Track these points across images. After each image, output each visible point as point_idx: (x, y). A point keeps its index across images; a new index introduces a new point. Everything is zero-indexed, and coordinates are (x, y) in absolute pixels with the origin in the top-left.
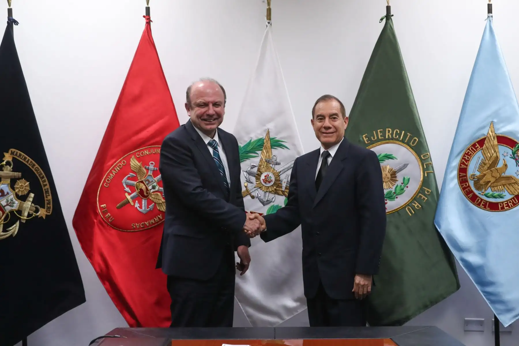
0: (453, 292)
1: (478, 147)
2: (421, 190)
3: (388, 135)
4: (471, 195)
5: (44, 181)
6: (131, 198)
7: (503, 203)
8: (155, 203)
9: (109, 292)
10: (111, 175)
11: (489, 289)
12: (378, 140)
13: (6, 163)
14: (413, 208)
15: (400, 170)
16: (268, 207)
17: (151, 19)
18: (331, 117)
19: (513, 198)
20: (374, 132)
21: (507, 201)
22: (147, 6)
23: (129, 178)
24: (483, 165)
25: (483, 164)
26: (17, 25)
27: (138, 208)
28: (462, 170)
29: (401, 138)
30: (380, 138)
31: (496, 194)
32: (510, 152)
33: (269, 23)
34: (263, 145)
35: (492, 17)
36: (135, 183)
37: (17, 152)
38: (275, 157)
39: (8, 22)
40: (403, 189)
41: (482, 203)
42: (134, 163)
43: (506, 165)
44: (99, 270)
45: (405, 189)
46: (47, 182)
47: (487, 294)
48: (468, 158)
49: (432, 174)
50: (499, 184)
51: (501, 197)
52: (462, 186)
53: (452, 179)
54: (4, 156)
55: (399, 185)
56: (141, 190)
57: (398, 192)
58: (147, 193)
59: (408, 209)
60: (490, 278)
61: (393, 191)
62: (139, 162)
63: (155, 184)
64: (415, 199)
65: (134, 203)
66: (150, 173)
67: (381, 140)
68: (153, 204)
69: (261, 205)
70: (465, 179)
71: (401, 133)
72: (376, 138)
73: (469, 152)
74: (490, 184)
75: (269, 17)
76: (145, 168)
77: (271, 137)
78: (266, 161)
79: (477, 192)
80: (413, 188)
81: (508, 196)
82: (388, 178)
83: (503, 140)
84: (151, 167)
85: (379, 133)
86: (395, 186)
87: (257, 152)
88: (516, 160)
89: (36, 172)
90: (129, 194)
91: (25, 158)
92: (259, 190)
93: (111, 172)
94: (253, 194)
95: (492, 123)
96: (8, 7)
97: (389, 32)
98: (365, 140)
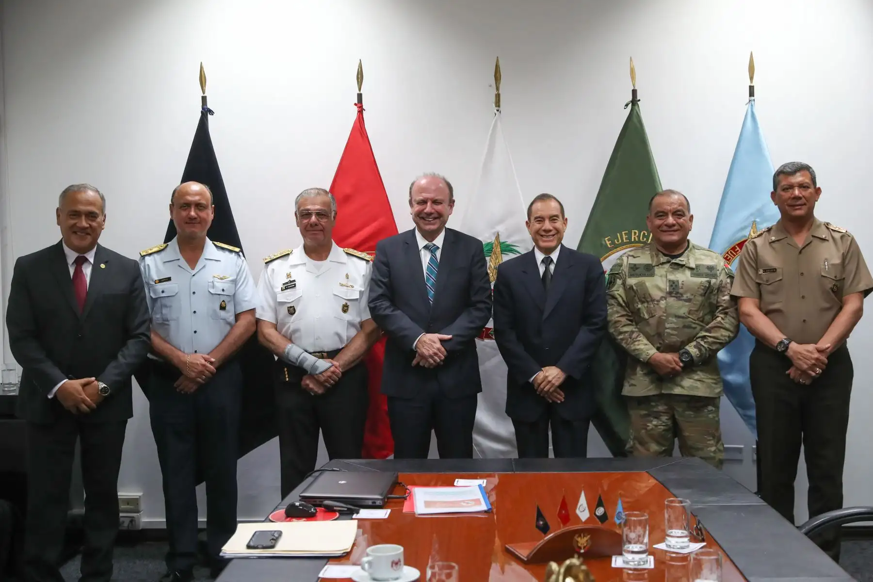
1: (738, 251)
12: (623, 244)
17: (364, 107)
18: (551, 219)
22: (359, 92)
26: (213, 115)
29: (650, 241)
30: (625, 241)
33: (498, 110)
34: (492, 251)
35: (754, 100)
39: (202, 112)
67: (627, 243)
72: (620, 241)
73: (727, 257)
75: (498, 103)
77: (502, 240)
78: (496, 268)
85: (623, 235)
87: (486, 258)
95: (754, 222)
96: (202, 95)
97: (635, 119)
98: (608, 243)
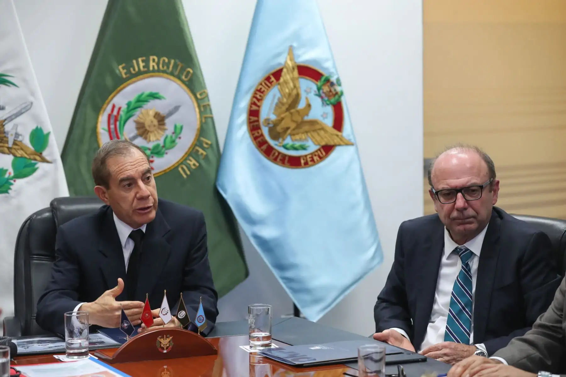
0: (240, 282)
1: (273, 81)
2: (198, 143)
3: (153, 66)
4: (264, 147)
7: (306, 156)
11: (289, 274)
12: (139, 73)
14: (188, 166)
15: (171, 114)
19: (319, 150)
20: (134, 62)
21: (311, 154)
24: (280, 105)
25: (280, 104)
28: (254, 113)
29: (170, 69)
30: (142, 69)
31: (297, 144)
32: (314, 88)
40: (174, 141)
41: (280, 157)
43: (309, 106)
45: (177, 141)
47: (287, 280)
48: (260, 96)
49: (209, 120)
50: (301, 130)
51: (303, 148)
52: (253, 135)
53: (241, 126)
55: (169, 137)
57: (168, 144)
59: (183, 169)
60: (291, 260)
61: (162, 144)
67: (145, 72)
70: (257, 125)
71: (169, 63)
73: (261, 89)
74: (289, 131)
79: (272, 143)
81: (312, 147)
82: (155, 126)
83: (306, 71)
85: (140, 62)
86: (164, 137)
88: (322, 98)
95: (291, 48)
98: (123, 72)
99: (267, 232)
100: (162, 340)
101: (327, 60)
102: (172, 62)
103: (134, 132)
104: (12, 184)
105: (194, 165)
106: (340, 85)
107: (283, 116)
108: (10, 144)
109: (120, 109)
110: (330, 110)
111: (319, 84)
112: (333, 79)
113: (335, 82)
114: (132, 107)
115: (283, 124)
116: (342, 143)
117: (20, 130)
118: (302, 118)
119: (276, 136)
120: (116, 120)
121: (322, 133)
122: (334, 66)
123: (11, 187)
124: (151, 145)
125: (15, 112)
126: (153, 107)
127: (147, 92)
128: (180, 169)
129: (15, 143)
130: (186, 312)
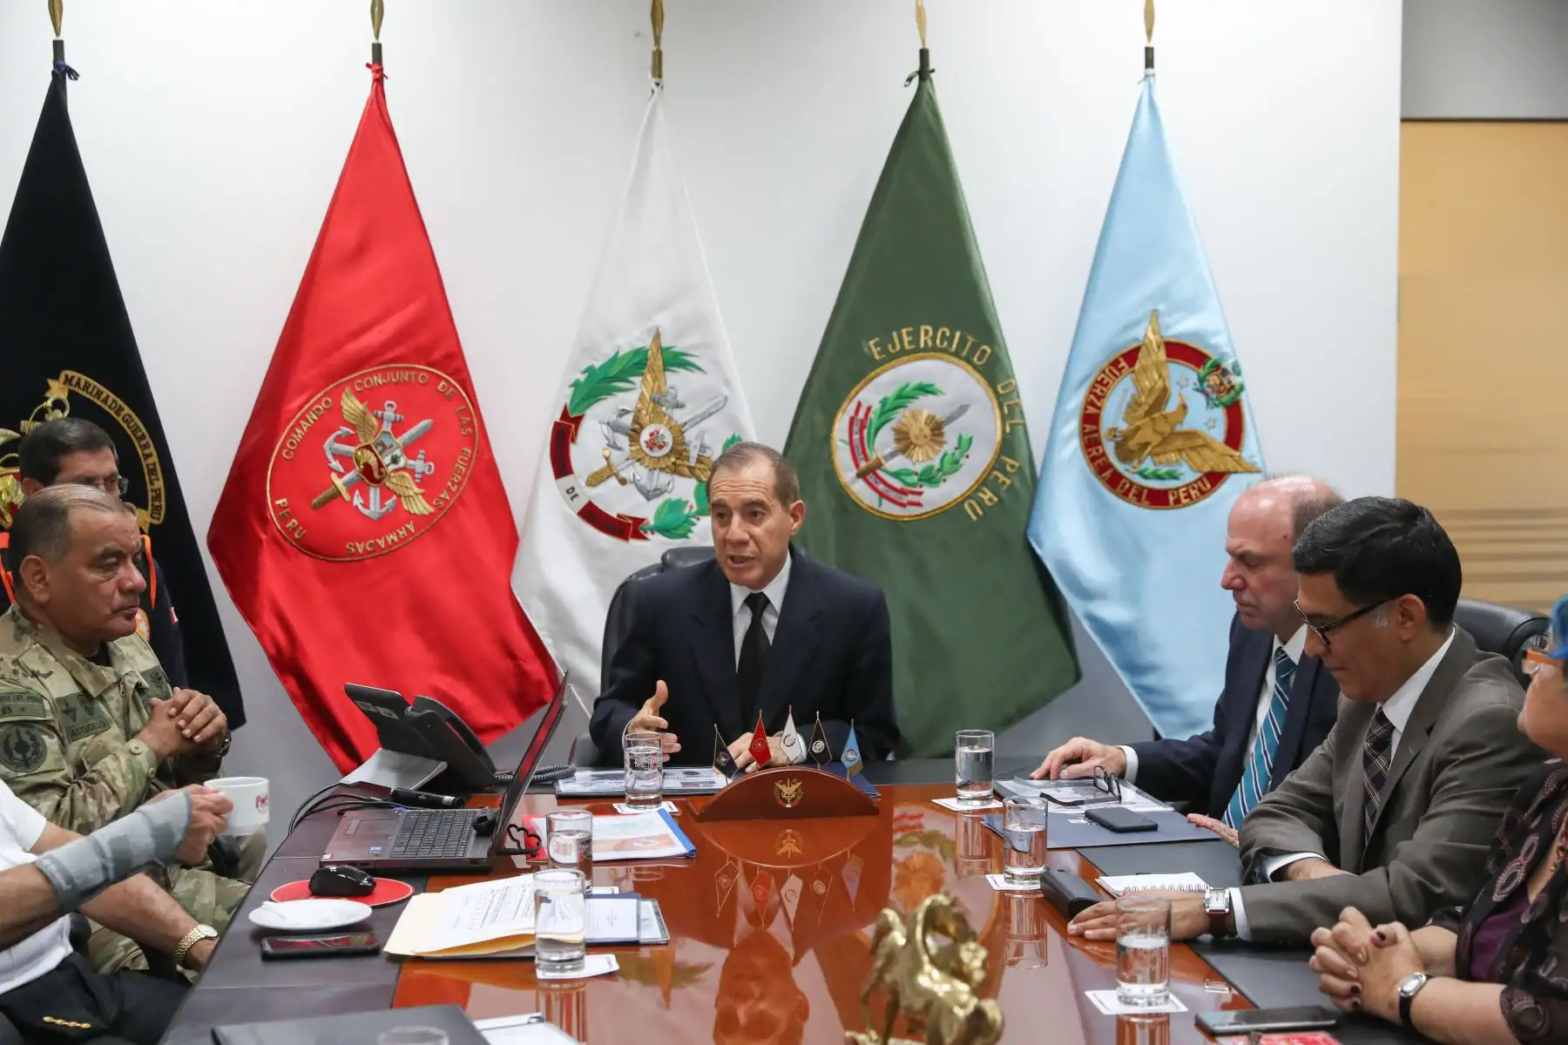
0: (1067, 688)
1: (1123, 368)
2: (998, 465)
3: (926, 342)
4: (1108, 474)
5: (146, 446)
6: (345, 484)
7: (1177, 489)
8: (399, 496)
9: (295, 699)
10: (298, 431)
11: (1150, 680)
12: (903, 352)
13: (54, 403)
14: (980, 502)
15: (952, 418)
16: (657, 502)
17: (385, 72)
19: (1200, 479)
20: (895, 334)
21: (1187, 486)
22: (375, 41)
23: (338, 440)
24: (1136, 407)
25: (1135, 404)
26: (76, 79)
27: (361, 508)
28: (1090, 419)
29: (954, 346)
30: (907, 347)
31: (1163, 470)
32: (1194, 378)
33: (658, 84)
34: (646, 364)
35: (1154, 75)
36: (352, 449)
37: (79, 380)
38: (672, 391)
39: (53, 73)
40: (957, 462)
41: (1133, 491)
42: (351, 405)
43: (1184, 407)
44: (272, 650)
45: (963, 461)
46: (152, 450)
47: (1145, 691)
48: (1102, 391)
49: (1019, 428)
50: (1171, 447)
51: (1173, 476)
52: (1089, 453)
53: (1069, 438)
54: (48, 388)
55: (949, 453)
56: (367, 467)
57: (947, 466)
58: (380, 473)
59: (971, 506)
60: (1149, 658)
61: (937, 466)
62: (361, 402)
63: (398, 452)
64: (985, 481)
65: (352, 498)
66: (387, 427)
67: (910, 352)
68: (395, 497)
69: (642, 499)
70: (1096, 439)
71: (952, 336)
72: (898, 347)
73: (1103, 379)
74: (1149, 448)
75: (657, 70)
76: (376, 416)
77: (664, 344)
78: (653, 400)
79: (1121, 467)
80: (979, 459)
81: (1188, 475)
82: (925, 437)
83: (1180, 351)
84: (389, 414)
85: (905, 336)
86: (941, 454)
87: (632, 379)
88: (1207, 395)
89: (125, 426)
90: (340, 475)
91: (99, 394)
92: (637, 464)
93: (298, 424)
94: (623, 474)
95: (1155, 313)
96: (54, 37)
97: (925, 107)
98: (875, 351)
99: (1112, 613)
100: (783, 788)
101: (1216, 333)
102: (958, 334)
103: (893, 447)
104: (694, 524)
105: (990, 500)
106: (1238, 374)
107: (1139, 423)
108: (692, 462)
109: (869, 409)
110: (1220, 414)
111: (1202, 371)
112: (1227, 364)
113: (1230, 369)
114: (888, 407)
115: (1140, 438)
116: (1239, 469)
117: (707, 442)
118: (1173, 429)
119: (1125, 455)
120: (862, 427)
121: (1206, 452)
122: (1230, 341)
123: (693, 528)
124: (919, 468)
125: (699, 412)
126: (926, 406)
127: (914, 384)
128: (966, 505)
129: (699, 461)
130: (825, 743)
